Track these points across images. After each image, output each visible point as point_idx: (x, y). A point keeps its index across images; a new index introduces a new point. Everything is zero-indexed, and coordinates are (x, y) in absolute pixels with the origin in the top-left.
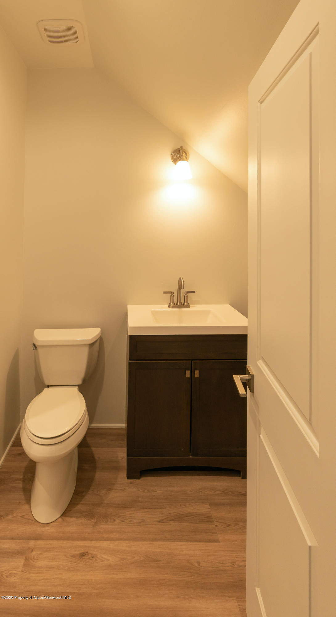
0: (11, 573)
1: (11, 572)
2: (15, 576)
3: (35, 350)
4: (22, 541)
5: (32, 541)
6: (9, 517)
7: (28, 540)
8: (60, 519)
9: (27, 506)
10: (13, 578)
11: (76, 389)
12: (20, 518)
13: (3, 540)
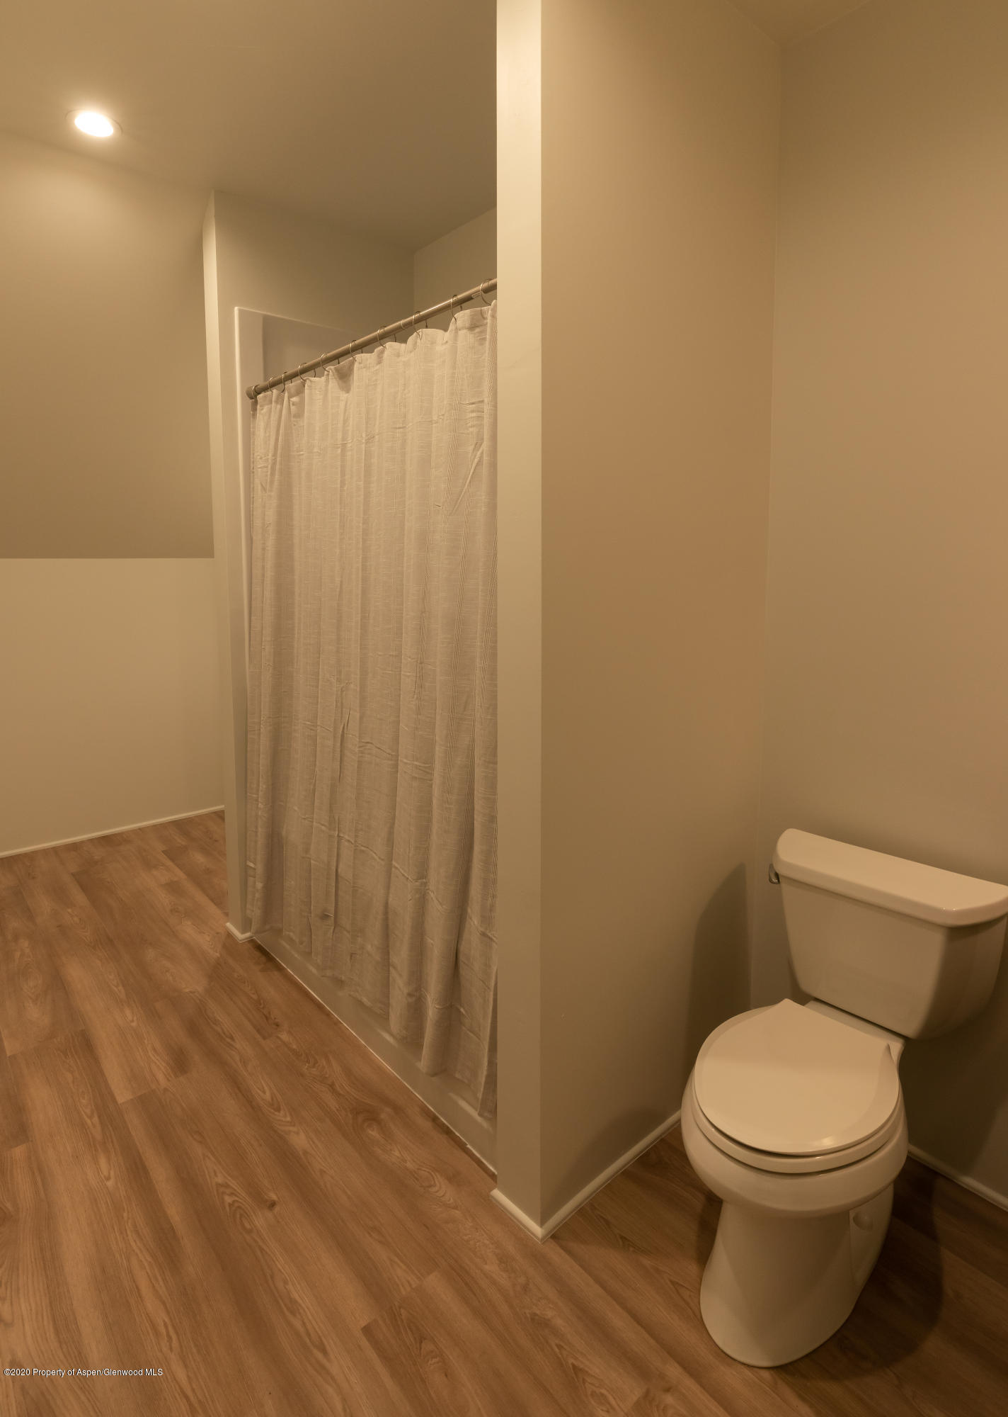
0: (602, 1395)
1: (603, 1391)
2: (608, 1412)
3: (774, 883)
4: (652, 1342)
5: (676, 1365)
6: (647, 1262)
7: (668, 1353)
8: (766, 1375)
9: (693, 1268)
10: (602, 1410)
11: (897, 1047)
12: (669, 1283)
13: (614, 1303)
